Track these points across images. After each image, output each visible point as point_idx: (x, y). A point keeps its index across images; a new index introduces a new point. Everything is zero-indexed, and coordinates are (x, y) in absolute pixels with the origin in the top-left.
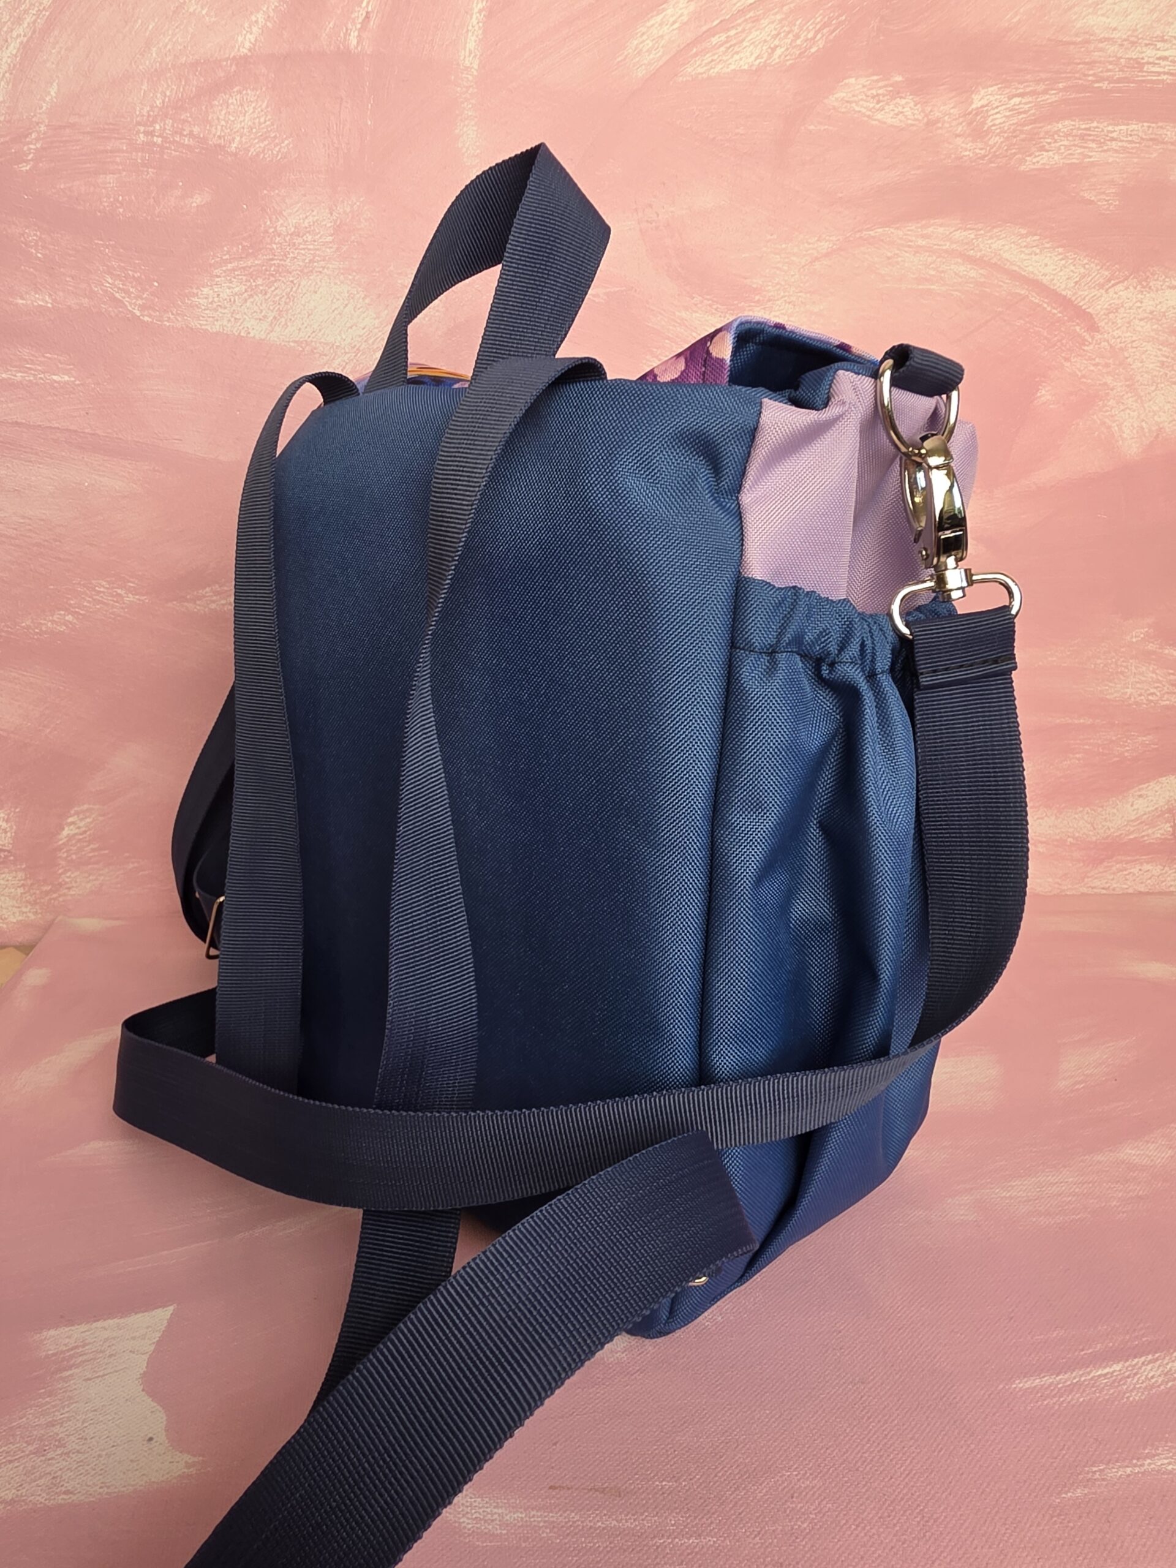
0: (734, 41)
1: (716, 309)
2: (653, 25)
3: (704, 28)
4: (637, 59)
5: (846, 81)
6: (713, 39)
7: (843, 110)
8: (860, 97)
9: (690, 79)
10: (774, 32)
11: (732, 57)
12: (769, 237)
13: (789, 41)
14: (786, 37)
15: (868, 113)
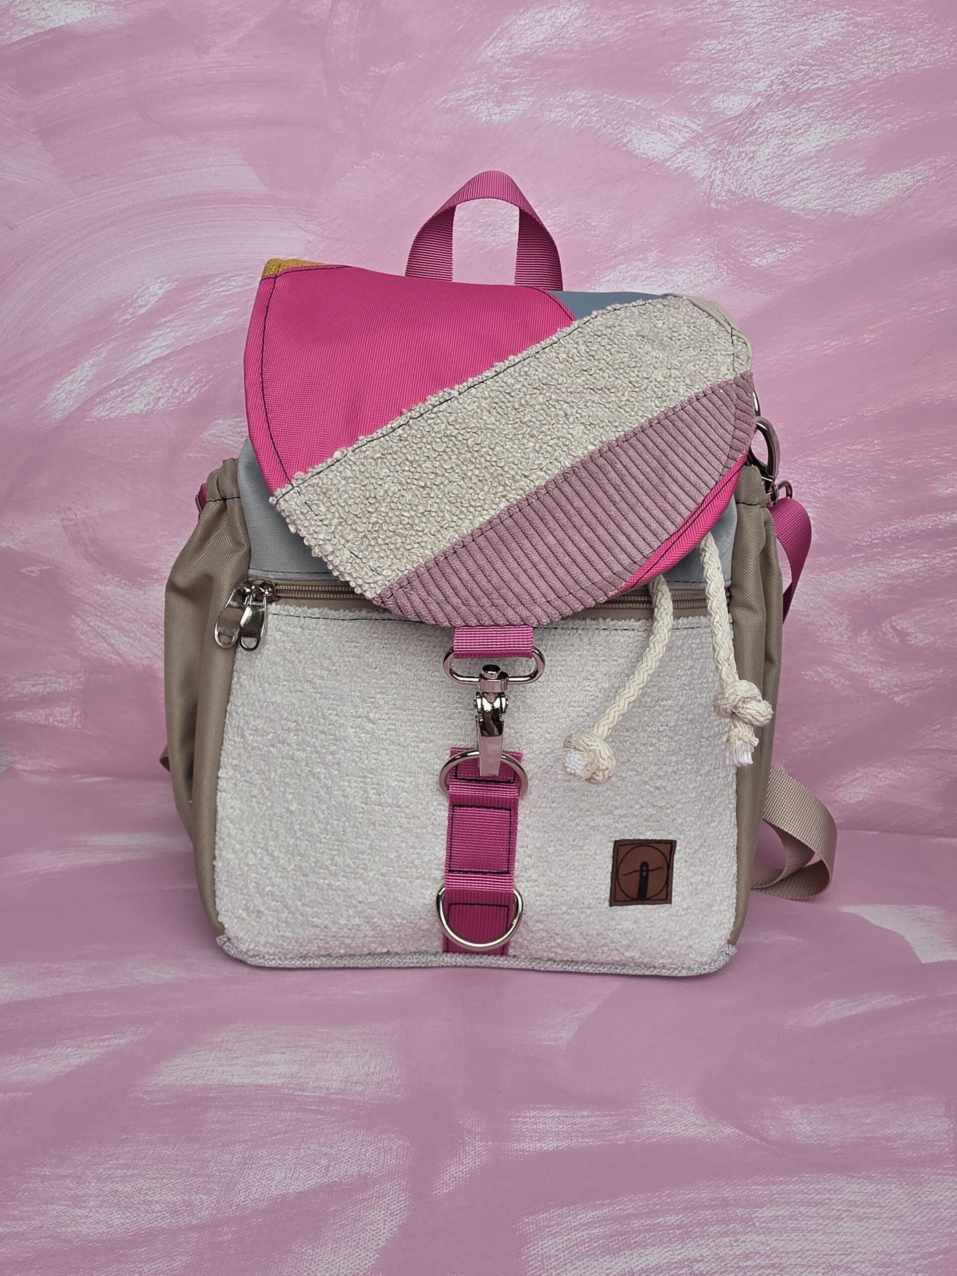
0: (127, 394)
1: (124, 584)
2: (65, 383)
3: (105, 385)
4: (55, 407)
5: (216, 422)
6: (111, 392)
7: (215, 442)
8: (228, 433)
9: (95, 420)
10: (158, 388)
11: (127, 405)
12: (162, 533)
13: (170, 394)
14: (167, 391)
15: (235, 445)
